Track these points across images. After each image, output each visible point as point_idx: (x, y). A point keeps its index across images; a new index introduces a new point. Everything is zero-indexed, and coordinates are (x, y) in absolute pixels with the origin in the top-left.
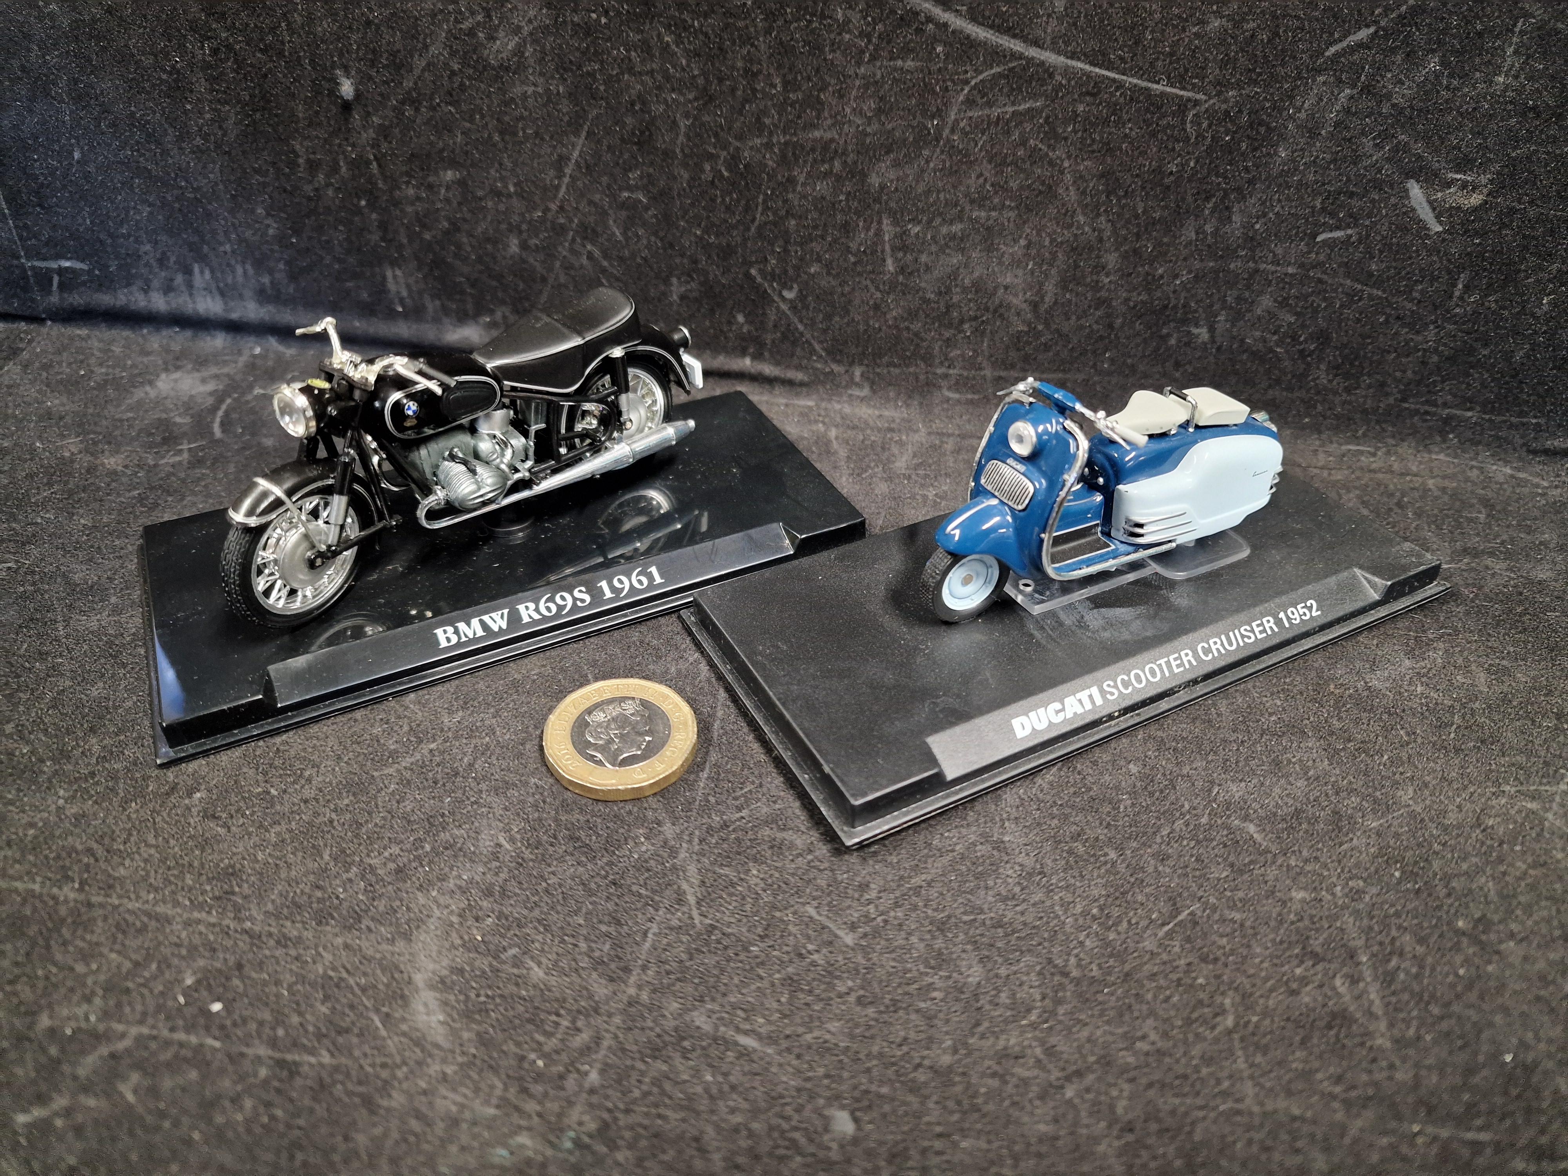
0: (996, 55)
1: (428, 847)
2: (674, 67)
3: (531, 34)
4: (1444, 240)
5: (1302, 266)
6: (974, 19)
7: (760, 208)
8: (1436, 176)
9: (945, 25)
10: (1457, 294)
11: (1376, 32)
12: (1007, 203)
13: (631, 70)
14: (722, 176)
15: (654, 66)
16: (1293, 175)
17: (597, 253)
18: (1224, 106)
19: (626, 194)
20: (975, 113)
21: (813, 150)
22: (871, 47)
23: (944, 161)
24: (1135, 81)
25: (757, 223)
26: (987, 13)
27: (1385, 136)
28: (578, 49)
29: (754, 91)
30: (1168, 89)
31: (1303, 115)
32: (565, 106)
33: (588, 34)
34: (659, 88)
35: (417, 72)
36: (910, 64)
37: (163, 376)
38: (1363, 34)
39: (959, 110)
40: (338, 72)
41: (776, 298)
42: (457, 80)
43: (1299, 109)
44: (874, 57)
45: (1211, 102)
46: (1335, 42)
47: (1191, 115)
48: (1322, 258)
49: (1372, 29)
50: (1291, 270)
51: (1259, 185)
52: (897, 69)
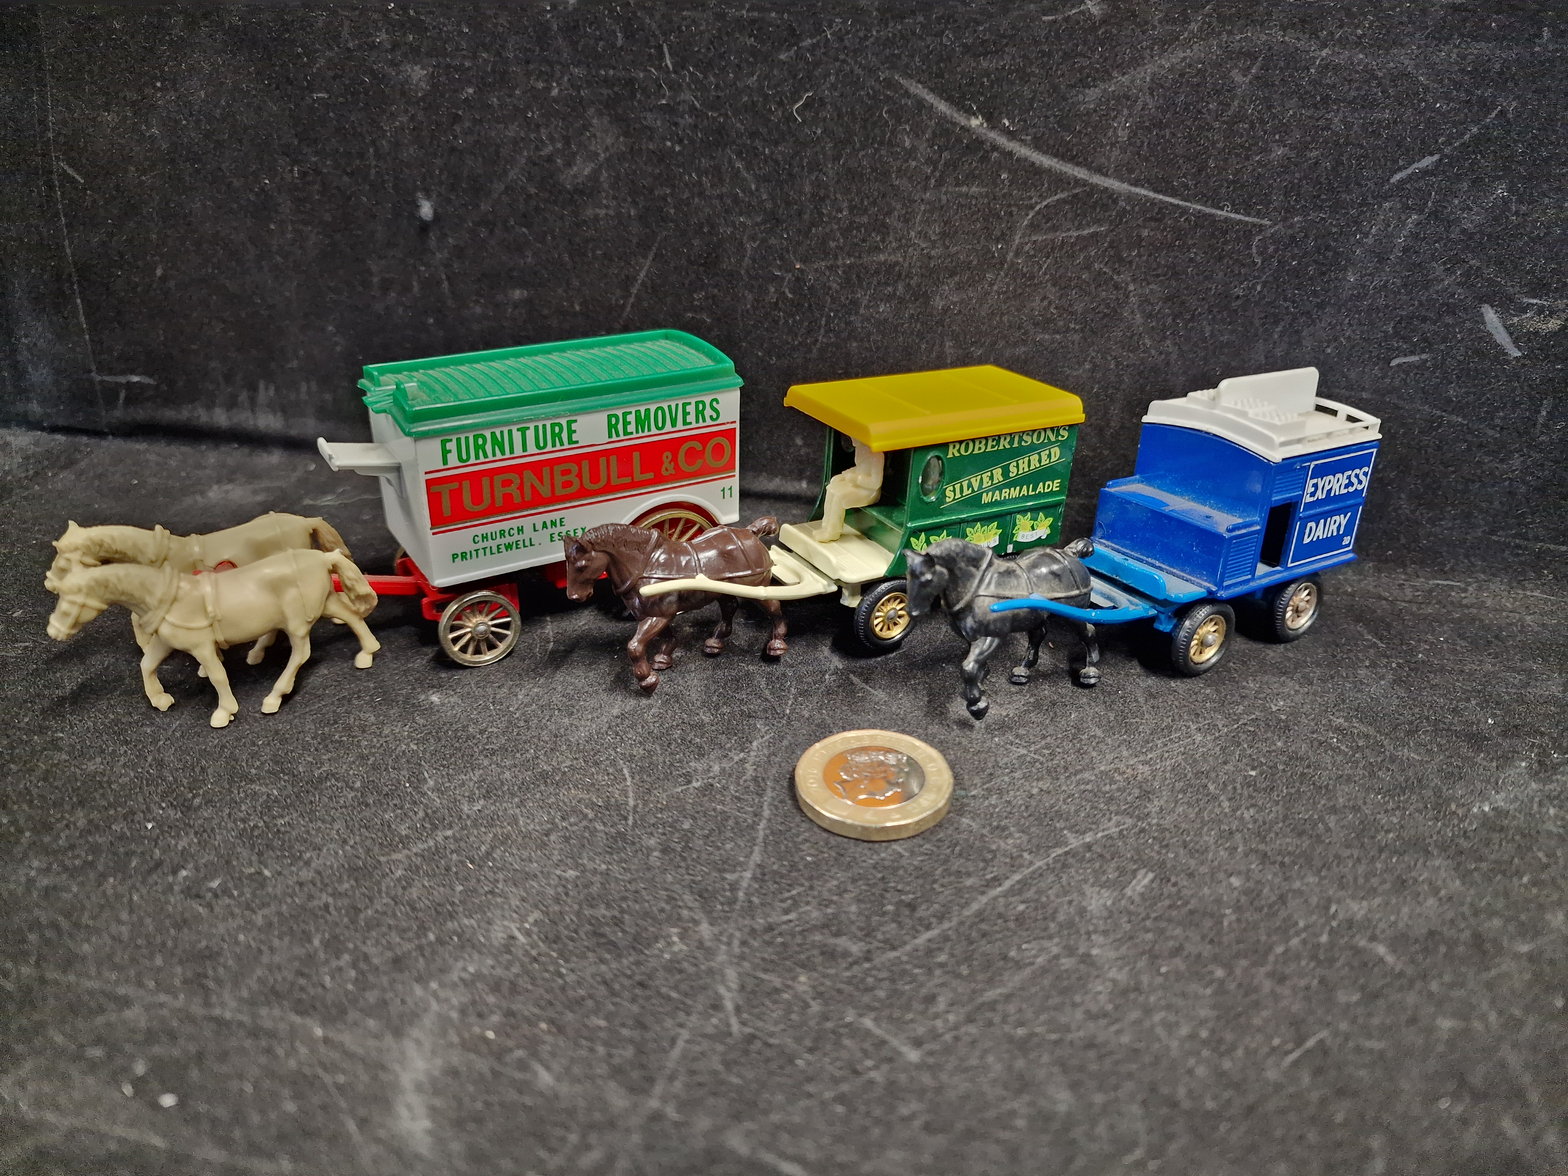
0: (1060, 181)
1: (432, 937)
2: (743, 192)
3: (607, 160)
4: (1524, 365)
5: (1376, 391)
6: (1038, 148)
7: (823, 330)
8: (1511, 300)
9: (1010, 154)
10: (1541, 420)
11: (1440, 160)
12: (1072, 326)
13: (701, 194)
14: (786, 297)
15: (724, 190)
16: (1363, 299)
18: (1290, 232)
19: (688, 314)
20: (1039, 238)
21: (877, 272)
22: (937, 174)
23: (1008, 285)
24: (1199, 207)
25: (819, 345)
26: (1051, 142)
27: (1456, 261)
28: (651, 174)
29: (821, 215)
30: (1233, 215)
31: (1370, 240)
32: (635, 228)
33: (661, 160)
34: (727, 211)
35: (495, 196)
36: (974, 189)
37: (215, 487)
38: (1428, 161)
39: (1023, 236)
40: (419, 195)
42: (533, 203)
43: (1366, 235)
44: (940, 183)
45: (1277, 228)
46: (1401, 169)
47: (1256, 240)
48: (1397, 382)
49: (1436, 157)
50: (1366, 395)
51: (1329, 310)
52: (962, 195)
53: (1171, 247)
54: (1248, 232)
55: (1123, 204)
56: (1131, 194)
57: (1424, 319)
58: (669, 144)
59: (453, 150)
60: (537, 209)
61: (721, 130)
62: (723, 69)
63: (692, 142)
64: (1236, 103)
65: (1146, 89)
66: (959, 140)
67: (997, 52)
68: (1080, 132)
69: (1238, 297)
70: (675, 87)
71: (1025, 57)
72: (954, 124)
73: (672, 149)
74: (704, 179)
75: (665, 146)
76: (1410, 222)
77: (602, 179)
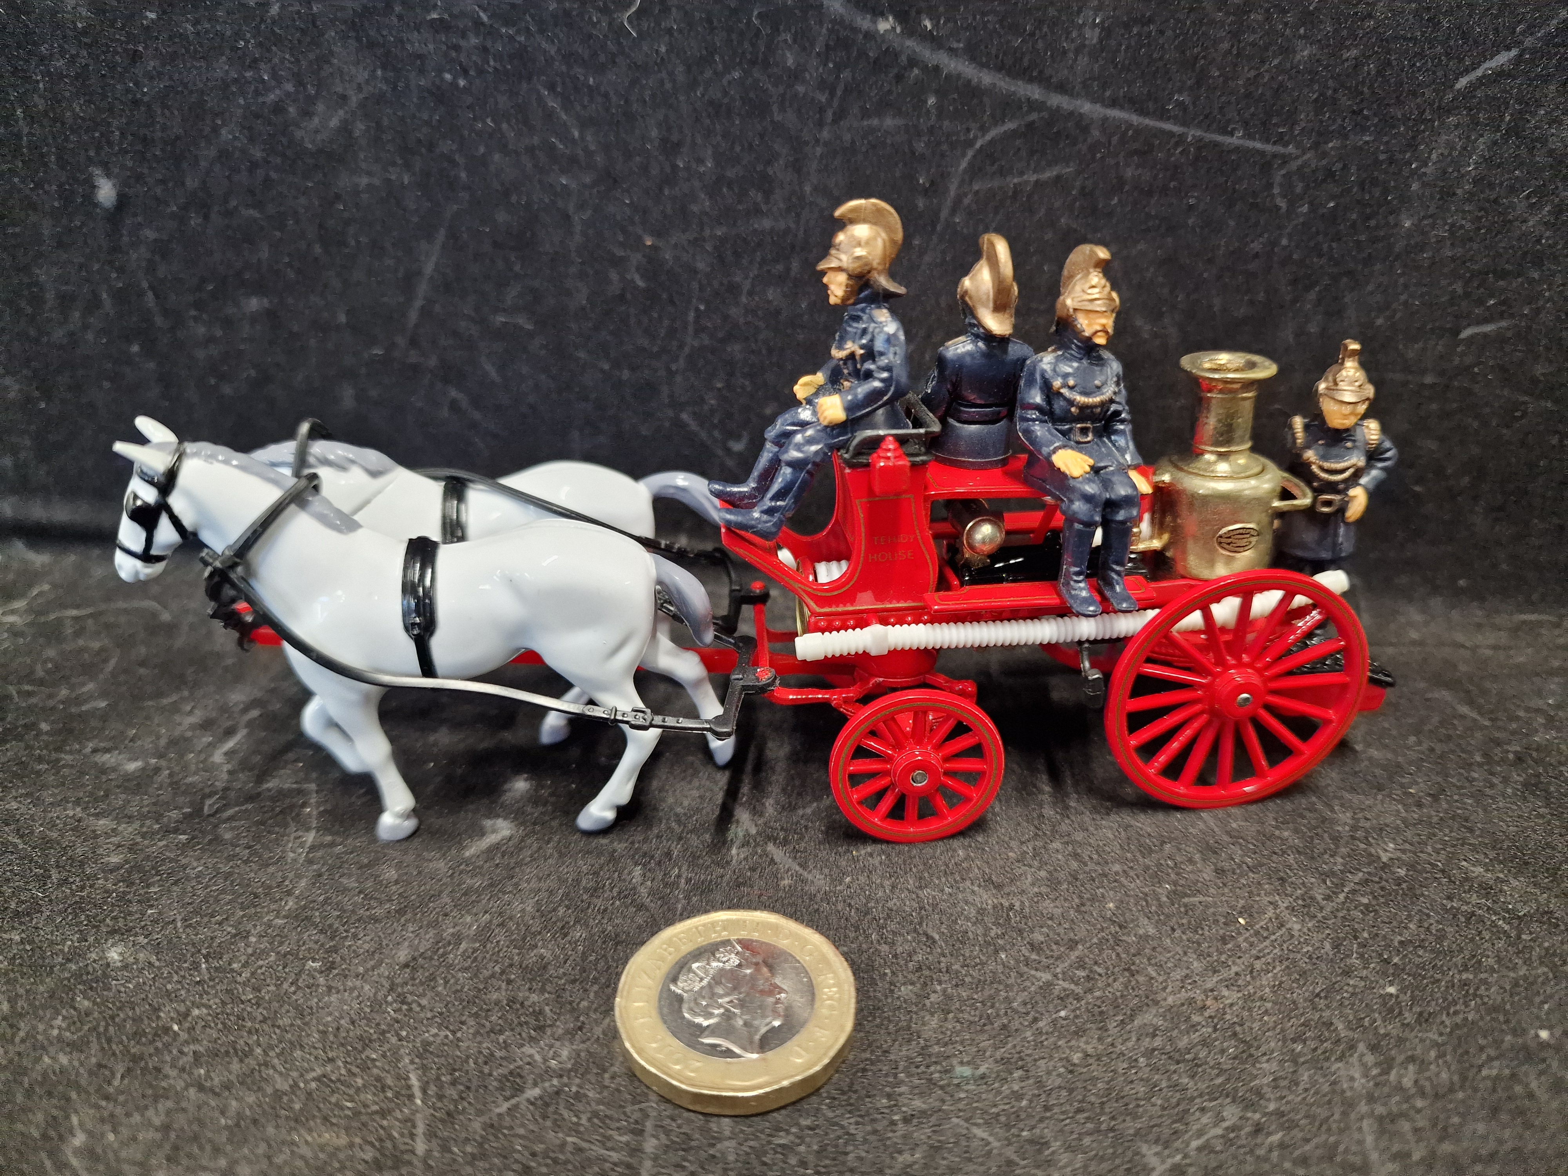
0: (1007, 105)
2: (563, 142)
3: (362, 105)
5: (1442, 373)
6: (973, 59)
7: (691, 329)
9: (937, 69)
11: (1521, 55)
13: (504, 148)
14: (636, 288)
15: (536, 140)
16: (1422, 251)
17: (464, 403)
18: (1323, 162)
19: (501, 319)
20: (982, 186)
21: (759, 245)
22: (835, 104)
24: (1199, 133)
25: (687, 350)
26: (992, 50)
27: (1543, 193)
28: (427, 123)
29: (674, 167)
30: (1246, 143)
31: (1430, 169)
32: (413, 202)
33: (440, 101)
34: (543, 171)
35: (203, 164)
36: (889, 122)
38: (1504, 58)
39: (961, 184)
40: (97, 171)
41: (720, 452)
42: (260, 173)
43: (1425, 163)
44: (840, 115)
45: (1306, 157)
46: (1467, 71)
47: (1278, 177)
48: (1469, 360)
49: (1514, 52)
50: (1429, 380)
51: (1378, 267)
52: (872, 130)
53: (1165, 190)
54: (1266, 165)
55: (1096, 133)
56: (1105, 119)
57: (1503, 275)
58: (448, 77)
59: (135, 102)
60: (267, 181)
61: (521, 54)
63: (481, 72)
66: (862, 54)
68: (1032, 34)
69: (1256, 256)
72: (855, 30)
73: (454, 85)
74: (505, 126)
75: (442, 80)
76: (1481, 144)
77: (357, 133)
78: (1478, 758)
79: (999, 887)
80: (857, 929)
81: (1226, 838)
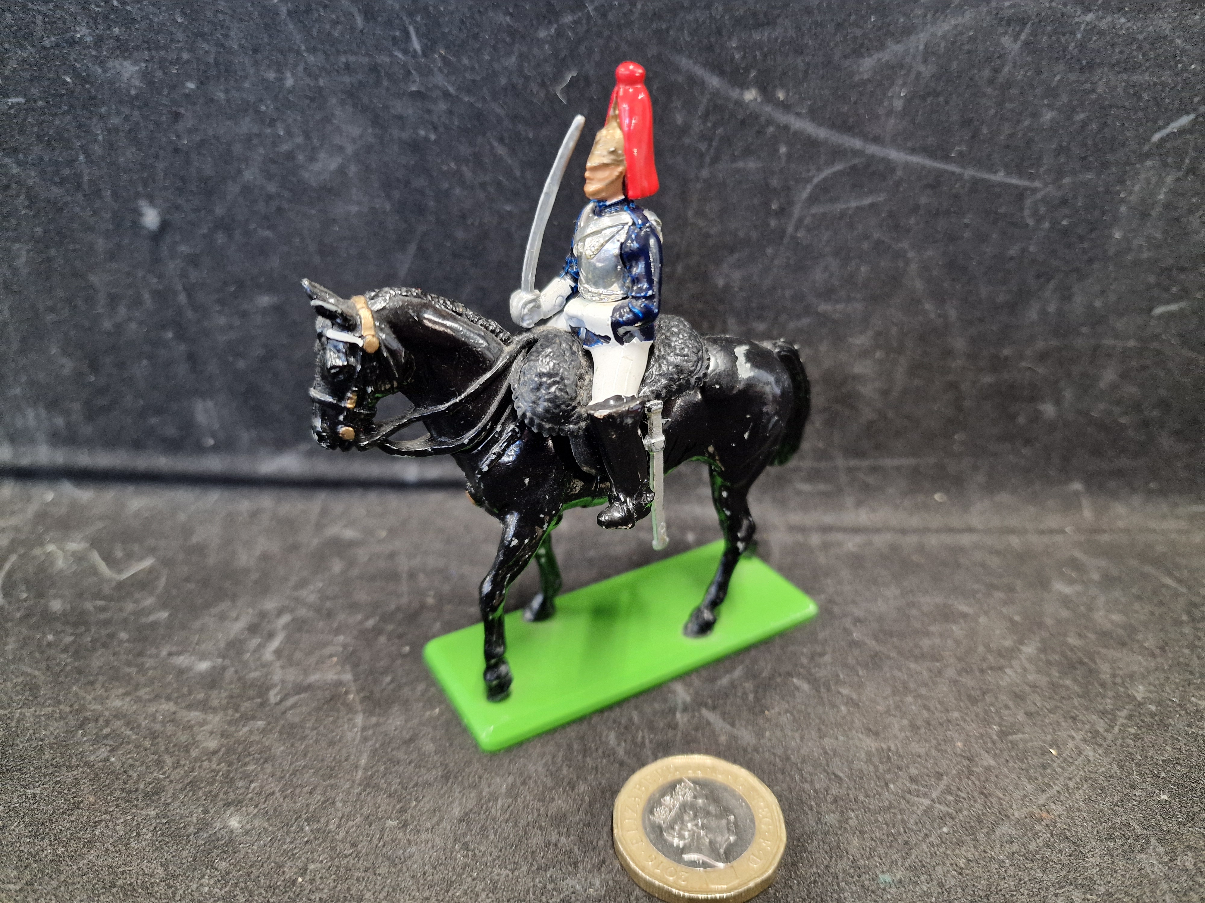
0: (836, 152)
3: (356, 153)
5: (1140, 339)
6: (813, 120)
9: (786, 127)
11: (1196, 119)
12: (854, 295)
13: (463, 184)
16: (1127, 254)
18: (1059, 194)
20: (819, 210)
22: (712, 151)
23: (789, 258)
24: (972, 173)
26: (828, 114)
28: (405, 167)
30: (1006, 179)
32: (392, 224)
33: (415, 150)
34: (492, 200)
35: (230, 197)
36: (751, 165)
38: (1185, 120)
39: (803, 208)
40: (144, 203)
43: (1130, 193)
44: (716, 160)
45: (1048, 189)
46: (1160, 129)
47: (1028, 202)
48: (1159, 330)
49: (1192, 116)
50: (1132, 343)
51: (1096, 266)
52: (738, 171)
53: (947, 213)
54: (1020, 195)
55: (899, 173)
56: (907, 163)
57: (1183, 270)
58: (422, 133)
59: (176, 151)
60: (280, 210)
61: (479, 116)
62: (478, 51)
63: (448, 128)
64: (1006, 69)
65: (919, 59)
66: (733, 116)
67: (768, 24)
68: (855, 103)
69: (1012, 258)
70: (425, 72)
71: (798, 29)
72: (728, 99)
73: (426, 139)
74: (465, 169)
75: (417, 134)
76: (1169, 180)
77: (351, 175)
78: (1185, 618)
79: (876, 734)
80: (783, 772)
81: (1027, 688)
